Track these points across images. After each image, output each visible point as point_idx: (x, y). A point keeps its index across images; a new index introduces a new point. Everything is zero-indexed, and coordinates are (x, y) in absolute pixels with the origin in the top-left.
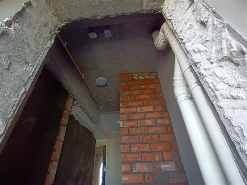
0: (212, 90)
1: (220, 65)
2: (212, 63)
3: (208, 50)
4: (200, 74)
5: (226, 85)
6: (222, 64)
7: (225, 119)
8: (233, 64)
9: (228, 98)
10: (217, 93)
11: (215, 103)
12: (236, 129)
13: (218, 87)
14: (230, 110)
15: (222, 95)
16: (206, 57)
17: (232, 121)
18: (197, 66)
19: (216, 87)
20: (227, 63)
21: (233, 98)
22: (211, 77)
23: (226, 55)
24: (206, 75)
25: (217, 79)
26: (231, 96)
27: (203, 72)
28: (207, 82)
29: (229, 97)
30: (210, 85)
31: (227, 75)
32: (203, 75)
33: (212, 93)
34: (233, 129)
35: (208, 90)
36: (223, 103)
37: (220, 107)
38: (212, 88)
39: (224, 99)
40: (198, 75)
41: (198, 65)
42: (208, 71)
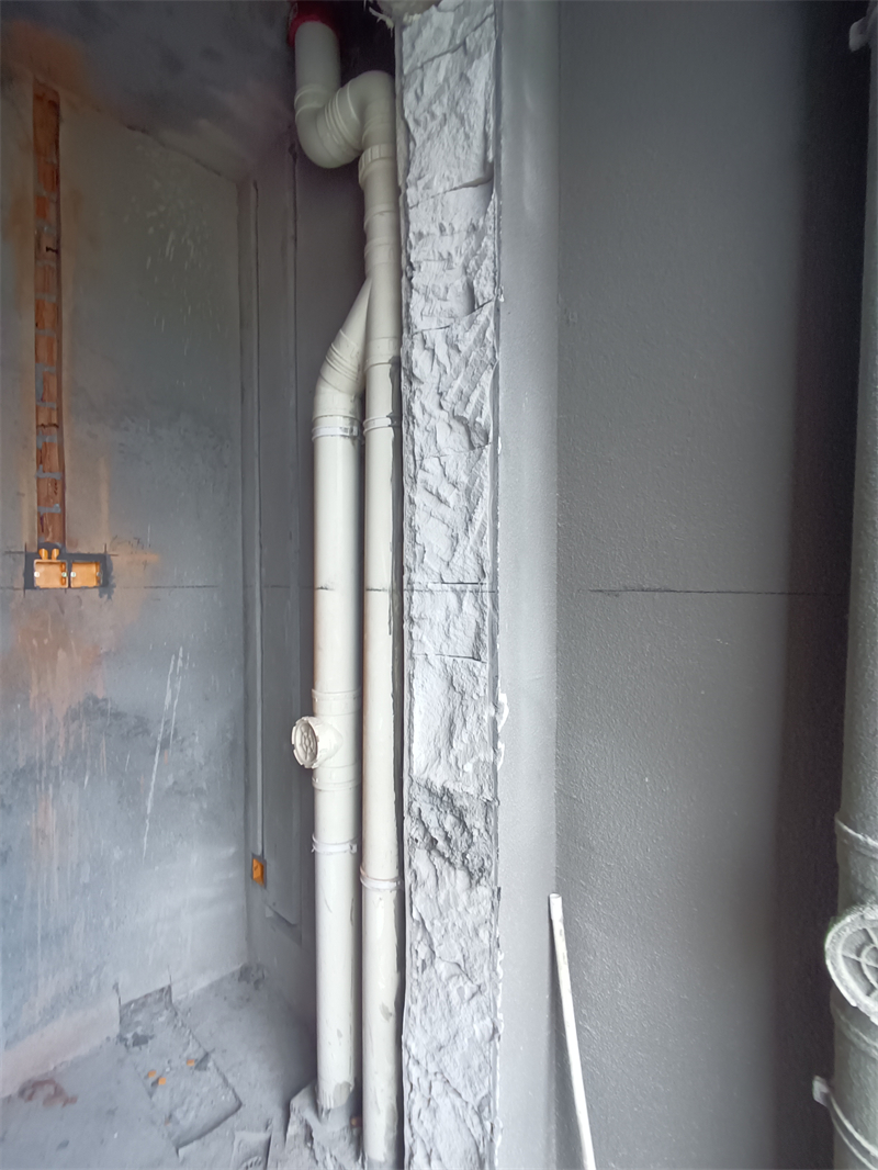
0: (415, 461)
1: (452, 423)
2: (441, 407)
3: (448, 370)
4: (410, 409)
5: (440, 468)
6: (454, 423)
7: (410, 526)
8: (467, 438)
9: (431, 493)
10: (421, 475)
11: (407, 489)
12: (418, 549)
13: (428, 464)
14: (424, 515)
15: (426, 482)
16: (437, 380)
17: (418, 535)
18: (411, 383)
19: (425, 462)
20: (462, 429)
21: (438, 497)
22: (426, 433)
23: (468, 417)
24: (420, 422)
25: (433, 447)
26: (438, 493)
27: (417, 410)
28: (413, 440)
29: (434, 492)
30: (417, 450)
31: (450, 452)
32: (414, 417)
33: (412, 467)
34: (413, 546)
35: (407, 456)
36: (420, 497)
37: (412, 502)
38: (417, 458)
39: (425, 492)
40: (405, 411)
41: (415, 385)
42: (426, 416)
